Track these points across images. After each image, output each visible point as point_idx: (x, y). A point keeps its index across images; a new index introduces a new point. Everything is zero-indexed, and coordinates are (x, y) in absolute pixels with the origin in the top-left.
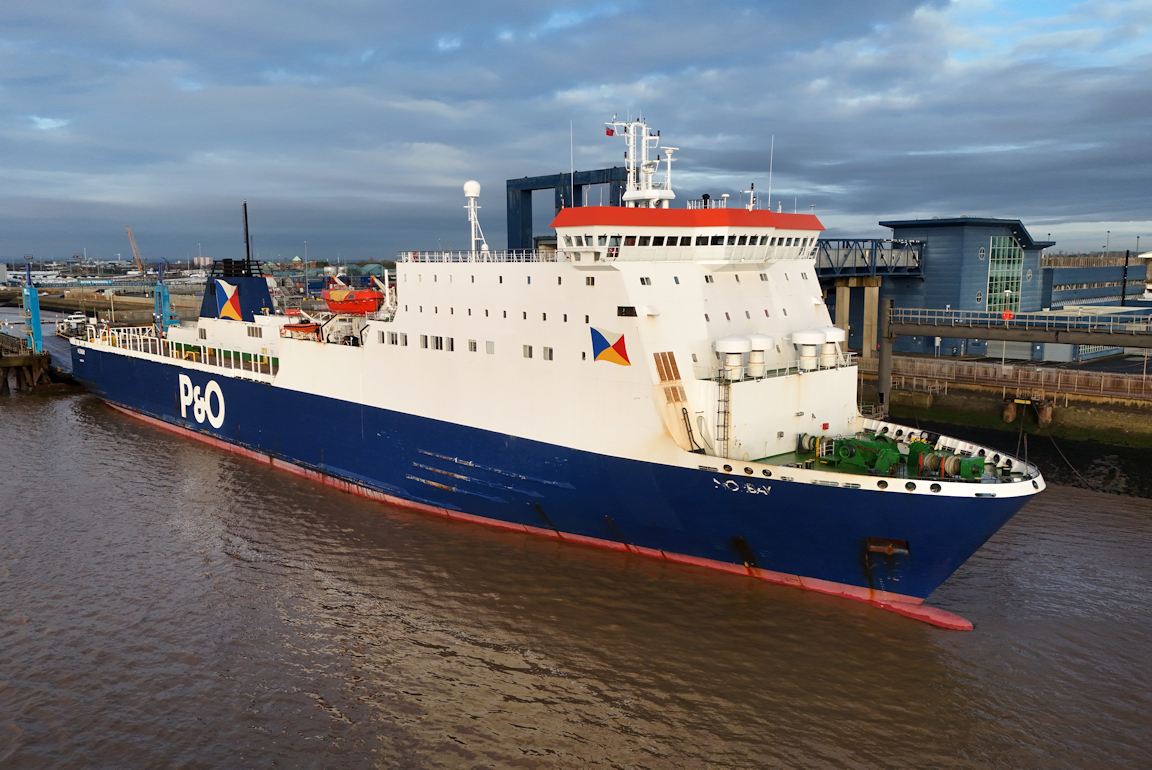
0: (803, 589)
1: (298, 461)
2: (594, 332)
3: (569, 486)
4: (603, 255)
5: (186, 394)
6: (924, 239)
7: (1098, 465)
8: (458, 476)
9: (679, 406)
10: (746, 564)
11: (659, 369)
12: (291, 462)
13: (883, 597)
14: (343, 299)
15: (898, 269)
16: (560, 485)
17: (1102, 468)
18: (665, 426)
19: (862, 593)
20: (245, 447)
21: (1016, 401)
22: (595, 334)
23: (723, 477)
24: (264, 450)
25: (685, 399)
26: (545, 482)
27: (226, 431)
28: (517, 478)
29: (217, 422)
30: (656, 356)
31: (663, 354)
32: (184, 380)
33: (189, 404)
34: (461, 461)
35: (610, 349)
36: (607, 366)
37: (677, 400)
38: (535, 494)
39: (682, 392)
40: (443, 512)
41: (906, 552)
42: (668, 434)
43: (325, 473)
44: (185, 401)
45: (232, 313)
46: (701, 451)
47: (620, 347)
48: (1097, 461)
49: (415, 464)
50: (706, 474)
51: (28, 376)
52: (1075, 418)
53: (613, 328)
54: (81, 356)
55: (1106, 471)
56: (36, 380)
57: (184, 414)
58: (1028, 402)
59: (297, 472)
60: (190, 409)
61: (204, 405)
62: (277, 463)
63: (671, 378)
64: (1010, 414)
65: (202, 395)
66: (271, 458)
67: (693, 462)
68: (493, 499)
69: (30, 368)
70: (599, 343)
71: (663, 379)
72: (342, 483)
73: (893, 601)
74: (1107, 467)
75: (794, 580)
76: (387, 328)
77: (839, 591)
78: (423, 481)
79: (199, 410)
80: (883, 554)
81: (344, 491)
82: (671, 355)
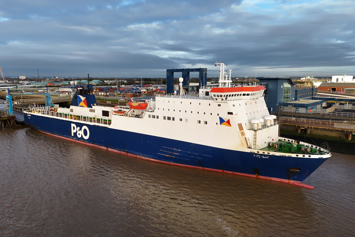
0: (271, 180)
1: (118, 149)
2: (220, 118)
3: (211, 156)
4: (224, 100)
5: (74, 129)
6: (268, 83)
7: (323, 145)
8: (175, 154)
9: (244, 137)
10: (256, 175)
11: (239, 127)
12: (115, 149)
13: (292, 182)
14: (137, 105)
16: (208, 156)
17: (324, 145)
18: (242, 142)
19: (286, 181)
20: (97, 145)
21: (301, 128)
23: (256, 154)
24: (105, 146)
25: (245, 135)
26: (204, 155)
27: (89, 140)
28: (195, 154)
29: (86, 137)
31: (239, 124)
32: (73, 125)
33: (75, 132)
34: (176, 150)
36: (224, 127)
37: (244, 135)
38: (200, 158)
39: (244, 133)
40: (168, 163)
41: (299, 171)
42: (242, 144)
43: (128, 152)
44: (73, 131)
45: (84, 105)
46: (250, 148)
47: (228, 122)
48: (323, 143)
49: (160, 150)
50: (252, 154)
52: (315, 132)
53: (226, 117)
54: (29, 117)
55: (325, 146)
56: (12, 124)
57: (73, 135)
58: (304, 129)
59: (117, 152)
60: (75, 134)
61: (82, 132)
62: (109, 149)
63: (242, 130)
64: (299, 131)
65: (80, 129)
66: (107, 148)
67: (248, 151)
68: (186, 159)
69: (9, 120)
70: (222, 121)
71: (240, 130)
72: (134, 155)
73: (294, 183)
74: (325, 145)
75: (268, 178)
76: (152, 114)
77: (280, 181)
78: (163, 155)
79: (79, 134)
80: (294, 172)
81: (134, 157)
82: (241, 123)
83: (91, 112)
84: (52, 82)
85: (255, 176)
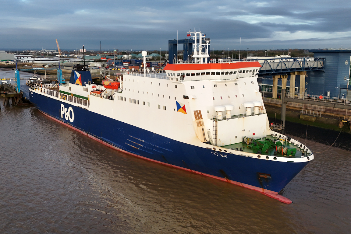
0: (243, 187)
1: (95, 136)
3: (171, 150)
4: (179, 79)
5: (63, 110)
6: (324, 57)
8: (140, 145)
9: (201, 128)
10: (226, 178)
11: (195, 116)
12: (93, 135)
13: (266, 191)
14: (108, 85)
15: (314, 68)
16: (168, 150)
18: (196, 134)
19: (260, 190)
20: (80, 129)
21: (343, 121)
22: (177, 103)
23: (214, 151)
24: (85, 131)
25: (204, 125)
26: (164, 149)
27: (74, 123)
28: (156, 147)
29: (72, 120)
30: (195, 112)
31: (197, 111)
32: (62, 106)
33: (64, 114)
34: (141, 140)
35: (181, 108)
36: (180, 114)
37: (201, 126)
38: (161, 152)
39: (203, 123)
40: (136, 156)
41: (271, 178)
42: (197, 137)
43: (103, 140)
44: (62, 113)
45: (79, 83)
46: (209, 143)
47: (184, 108)
49: (128, 140)
50: (208, 150)
51: (15, 100)
53: (182, 102)
54: (32, 95)
56: (18, 102)
57: (62, 117)
58: (346, 122)
59: (95, 139)
60: (64, 115)
61: (68, 114)
62: (89, 135)
63: (199, 119)
65: (67, 111)
66: (87, 134)
67: (205, 146)
68: (150, 153)
69: (16, 98)
70: (178, 106)
71: (196, 119)
72: (107, 144)
73: (269, 193)
75: (240, 184)
76: (120, 95)
77: (254, 189)
78: (130, 145)
79: (67, 116)
80: (264, 178)
81: (108, 146)
82: (200, 111)
83: (85, 91)
84: (105, 56)
85: (225, 180)
